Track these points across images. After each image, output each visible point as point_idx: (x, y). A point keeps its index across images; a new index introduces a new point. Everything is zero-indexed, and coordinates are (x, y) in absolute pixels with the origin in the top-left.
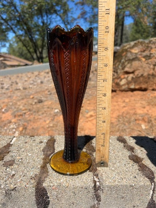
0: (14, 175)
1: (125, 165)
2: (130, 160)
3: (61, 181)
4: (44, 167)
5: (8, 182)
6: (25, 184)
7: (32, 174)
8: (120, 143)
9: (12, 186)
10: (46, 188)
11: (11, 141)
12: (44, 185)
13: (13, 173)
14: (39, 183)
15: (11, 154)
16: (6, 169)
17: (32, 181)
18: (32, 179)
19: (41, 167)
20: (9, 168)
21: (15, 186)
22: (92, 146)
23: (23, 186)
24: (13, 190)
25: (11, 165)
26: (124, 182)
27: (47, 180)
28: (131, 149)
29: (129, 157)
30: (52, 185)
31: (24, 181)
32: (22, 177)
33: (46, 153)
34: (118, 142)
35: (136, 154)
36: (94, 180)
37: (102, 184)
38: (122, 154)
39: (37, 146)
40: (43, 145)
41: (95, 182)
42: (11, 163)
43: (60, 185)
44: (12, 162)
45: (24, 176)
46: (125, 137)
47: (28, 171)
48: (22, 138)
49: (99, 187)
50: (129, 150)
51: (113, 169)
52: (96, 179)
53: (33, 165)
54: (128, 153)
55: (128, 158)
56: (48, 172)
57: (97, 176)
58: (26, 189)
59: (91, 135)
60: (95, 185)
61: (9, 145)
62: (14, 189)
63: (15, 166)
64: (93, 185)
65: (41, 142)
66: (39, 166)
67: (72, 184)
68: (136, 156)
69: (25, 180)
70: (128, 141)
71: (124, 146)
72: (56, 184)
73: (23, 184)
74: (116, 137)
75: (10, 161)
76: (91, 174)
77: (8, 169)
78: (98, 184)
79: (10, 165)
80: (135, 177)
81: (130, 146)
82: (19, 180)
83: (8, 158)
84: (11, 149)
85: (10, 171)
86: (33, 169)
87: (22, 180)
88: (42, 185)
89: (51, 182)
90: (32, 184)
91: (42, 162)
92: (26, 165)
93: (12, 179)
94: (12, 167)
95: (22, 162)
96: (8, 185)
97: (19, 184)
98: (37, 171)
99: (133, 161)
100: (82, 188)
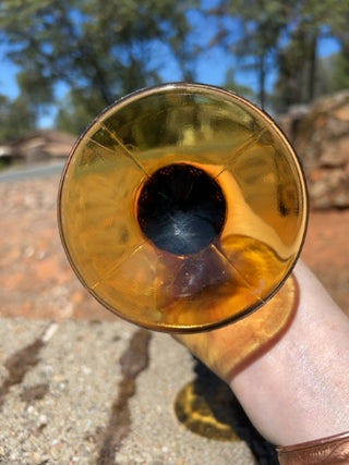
0: (43, 426)
3: (165, 449)
4: (120, 407)
5: (27, 445)
6: (70, 452)
7: (88, 425)
9: (37, 456)
11: (44, 334)
12: (119, 458)
13: (43, 419)
15: (42, 367)
16: (26, 409)
17: (89, 447)
18: (87, 439)
19: (114, 406)
20: (33, 405)
21: (45, 458)
23: (65, 458)
25: (39, 397)
27: (128, 444)
30: (139, 460)
31: (68, 446)
32: (63, 433)
33: (126, 366)
39: (105, 347)
40: (122, 347)
42: (37, 394)
44: (40, 390)
45: (68, 430)
47: (79, 417)
53: (94, 399)
56: (130, 422)
61: (38, 345)
63: (48, 401)
65: (117, 339)
66: (109, 405)
69: (71, 442)
72: (149, 459)
73: (64, 453)
75: (38, 386)
77: (30, 409)
79: (37, 397)
82: (55, 442)
83: (32, 378)
85: (36, 413)
86: (92, 412)
87: (62, 441)
88: (113, 458)
89: (138, 452)
90: (88, 453)
91: (115, 393)
92: (75, 399)
93: (37, 436)
94: (42, 403)
95: (66, 391)
96: (26, 454)
97: (54, 453)
98: (102, 418)
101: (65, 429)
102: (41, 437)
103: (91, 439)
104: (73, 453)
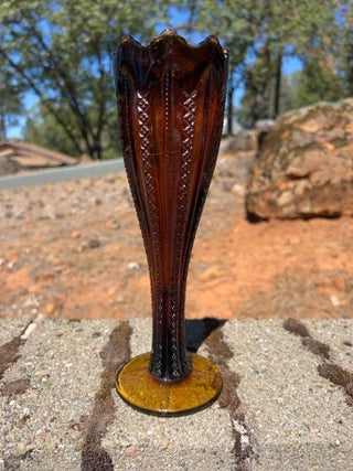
0: (28, 417)
1: (311, 390)
2: (321, 379)
3: (149, 433)
4: (103, 395)
5: (11, 435)
6: (54, 440)
7: (73, 415)
8: (292, 336)
9: (21, 446)
10: (111, 452)
11: (23, 333)
12: (105, 443)
13: (26, 411)
14: (93, 438)
15: (21, 363)
16: (8, 403)
17: (75, 434)
18: (73, 427)
19: (97, 396)
20: (15, 399)
21: (29, 447)
22: (224, 344)
23: (52, 445)
24: (24, 457)
25: (21, 391)
26: (314, 436)
27: (113, 429)
28: (321, 349)
29: (319, 369)
30: (124, 444)
31: (53, 434)
32: (47, 422)
33: (108, 360)
34: (286, 333)
35: (336, 362)
36: (234, 431)
38: (300, 362)
39: (86, 344)
40: (103, 342)
41: (237, 436)
42: (21, 387)
43: (145, 444)
44: (22, 384)
45: (52, 421)
46: (303, 321)
47: (63, 408)
48: (51, 325)
49: (249, 448)
50: (316, 354)
51: (281, 400)
52: (239, 428)
53: (77, 391)
54: (316, 361)
55: (316, 373)
56: (114, 410)
57: (241, 418)
58: (57, 454)
59: (219, 318)
60: (238, 444)
61: (18, 342)
62: (27, 455)
63: (31, 394)
64: (233, 444)
65: (98, 334)
66: (92, 395)
67: (177, 443)
68: (336, 368)
69: (55, 431)
70: (311, 330)
71: (304, 343)
72: (135, 442)
73: (50, 441)
74: (282, 321)
75: (19, 381)
76: (226, 413)
77: (12, 403)
78: (244, 440)
79: (18, 392)
80: (341, 422)
81: (318, 343)
82: (40, 431)
83: (13, 374)
84: (23, 350)
85: (18, 406)
86: (76, 403)
87: (47, 431)
88: (100, 443)
89: (123, 436)
90: (74, 440)
91: (99, 383)
92: (57, 392)
93: (21, 427)
94: (24, 396)
95: (48, 385)
96: (10, 445)
97: (39, 443)
98: (86, 408)
99: (331, 380)
100: (204, 451)
101: (49, 419)
102: (25, 428)
103: (76, 427)
104: (58, 441)
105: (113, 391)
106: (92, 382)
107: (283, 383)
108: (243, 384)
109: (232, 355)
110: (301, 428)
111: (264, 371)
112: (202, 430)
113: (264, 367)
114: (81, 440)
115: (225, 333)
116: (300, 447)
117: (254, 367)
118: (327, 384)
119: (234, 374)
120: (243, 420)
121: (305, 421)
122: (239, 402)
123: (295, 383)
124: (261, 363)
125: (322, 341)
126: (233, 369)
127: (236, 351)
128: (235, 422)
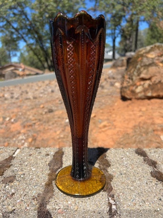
0: (14, 194)
1: (147, 183)
2: (152, 178)
3: (69, 203)
4: (49, 185)
5: (6, 202)
6: (25, 205)
7: (34, 193)
8: (139, 157)
9: (10, 207)
10: (51, 211)
11: (14, 154)
12: (48, 207)
13: (13, 191)
14: (42, 205)
15: (12, 168)
16: (5, 187)
17: (35, 202)
18: (34, 199)
19: (46, 185)
20: (8, 185)
21: (13, 208)
22: (107, 160)
23: (23, 208)
24: (11, 213)
25: (11, 181)
26: (147, 206)
27: (52, 201)
28: (152, 163)
29: (151, 173)
30: (57, 208)
31: (25, 202)
32: (22, 197)
33: (52, 167)
34: (136, 155)
35: (160, 170)
36: (109, 203)
37: (119, 207)
38: (143, 170)
39: (42, 159)
40: (50, 158)
41: (110, 205)
42: (11, 180)
43: (67, 208)
45: (25, 196)
46: (145, 149)
47: (30, 190)
48: (27, 150)
49: (116, 211)
50: (150, 165)
51: (132, 188)
52: (112, 201)
53: (37, 182)
54: (150, 169)
55: (150, 175)
56: (53, 191)
57: (113, 197)
58: (26, 211)
59: (105, 147)
60: (111, 209)
61: (11, 158)
62: (13, 212)
63: (16, 183)
64: (108, 209)
65: (48, 155)
66: (43, 184)
67: (82, 208)
68: (159, 173)
70: (148, 154)
71: (145, 161)
72: (62, 207)
73: (23, 206)
74: (134, 149)
75: (11, 177)
76: (105, 194)
77: (7, 187)
78: (114, 207)
79: (10, 182)
80: (160, 199)
81: (151, 160)
82: (19, 201)
83: (8, 173)
84: (14, 162)
85: (10, 189)
86: (36, 187)
87: (22, 201)
88: (46, 207)
89: (57, 204)
90: (34, 205)
91: (47, 178)
92: (28, 182)
93: (10, 199)
94: (12, 184)
95: (24, 179)
96: (5, 207)
97: (18, 206)
98: (41, 190)
99: (157, 179)
100: (95, 212)
101: (23, 195)
102: (12, 199)
104: (27, 205)
105: (54, 182)
106: (44, 178)
107: (134, 179)
108: (114, 180)
109: (110, 166)
110: (141, 202)
111: (125, 174)
112: (94, 202)
113: (125, 171)
114: (37, 205)
115: (107, 155)
116: (140, 211)
117: (120, 172)
118: (155, 181)
119: (110, 175)
120: (114, 197)
121: (144, 198)
122: (112, 189)
123: (139, 180)
124: (123, 170)
125: (153, 159)
126: (110, 173)
127: (112, 163)
128: (110, 198)
